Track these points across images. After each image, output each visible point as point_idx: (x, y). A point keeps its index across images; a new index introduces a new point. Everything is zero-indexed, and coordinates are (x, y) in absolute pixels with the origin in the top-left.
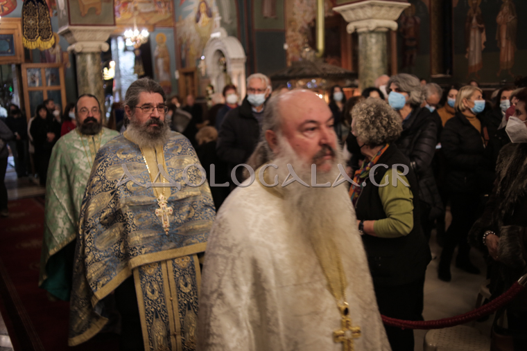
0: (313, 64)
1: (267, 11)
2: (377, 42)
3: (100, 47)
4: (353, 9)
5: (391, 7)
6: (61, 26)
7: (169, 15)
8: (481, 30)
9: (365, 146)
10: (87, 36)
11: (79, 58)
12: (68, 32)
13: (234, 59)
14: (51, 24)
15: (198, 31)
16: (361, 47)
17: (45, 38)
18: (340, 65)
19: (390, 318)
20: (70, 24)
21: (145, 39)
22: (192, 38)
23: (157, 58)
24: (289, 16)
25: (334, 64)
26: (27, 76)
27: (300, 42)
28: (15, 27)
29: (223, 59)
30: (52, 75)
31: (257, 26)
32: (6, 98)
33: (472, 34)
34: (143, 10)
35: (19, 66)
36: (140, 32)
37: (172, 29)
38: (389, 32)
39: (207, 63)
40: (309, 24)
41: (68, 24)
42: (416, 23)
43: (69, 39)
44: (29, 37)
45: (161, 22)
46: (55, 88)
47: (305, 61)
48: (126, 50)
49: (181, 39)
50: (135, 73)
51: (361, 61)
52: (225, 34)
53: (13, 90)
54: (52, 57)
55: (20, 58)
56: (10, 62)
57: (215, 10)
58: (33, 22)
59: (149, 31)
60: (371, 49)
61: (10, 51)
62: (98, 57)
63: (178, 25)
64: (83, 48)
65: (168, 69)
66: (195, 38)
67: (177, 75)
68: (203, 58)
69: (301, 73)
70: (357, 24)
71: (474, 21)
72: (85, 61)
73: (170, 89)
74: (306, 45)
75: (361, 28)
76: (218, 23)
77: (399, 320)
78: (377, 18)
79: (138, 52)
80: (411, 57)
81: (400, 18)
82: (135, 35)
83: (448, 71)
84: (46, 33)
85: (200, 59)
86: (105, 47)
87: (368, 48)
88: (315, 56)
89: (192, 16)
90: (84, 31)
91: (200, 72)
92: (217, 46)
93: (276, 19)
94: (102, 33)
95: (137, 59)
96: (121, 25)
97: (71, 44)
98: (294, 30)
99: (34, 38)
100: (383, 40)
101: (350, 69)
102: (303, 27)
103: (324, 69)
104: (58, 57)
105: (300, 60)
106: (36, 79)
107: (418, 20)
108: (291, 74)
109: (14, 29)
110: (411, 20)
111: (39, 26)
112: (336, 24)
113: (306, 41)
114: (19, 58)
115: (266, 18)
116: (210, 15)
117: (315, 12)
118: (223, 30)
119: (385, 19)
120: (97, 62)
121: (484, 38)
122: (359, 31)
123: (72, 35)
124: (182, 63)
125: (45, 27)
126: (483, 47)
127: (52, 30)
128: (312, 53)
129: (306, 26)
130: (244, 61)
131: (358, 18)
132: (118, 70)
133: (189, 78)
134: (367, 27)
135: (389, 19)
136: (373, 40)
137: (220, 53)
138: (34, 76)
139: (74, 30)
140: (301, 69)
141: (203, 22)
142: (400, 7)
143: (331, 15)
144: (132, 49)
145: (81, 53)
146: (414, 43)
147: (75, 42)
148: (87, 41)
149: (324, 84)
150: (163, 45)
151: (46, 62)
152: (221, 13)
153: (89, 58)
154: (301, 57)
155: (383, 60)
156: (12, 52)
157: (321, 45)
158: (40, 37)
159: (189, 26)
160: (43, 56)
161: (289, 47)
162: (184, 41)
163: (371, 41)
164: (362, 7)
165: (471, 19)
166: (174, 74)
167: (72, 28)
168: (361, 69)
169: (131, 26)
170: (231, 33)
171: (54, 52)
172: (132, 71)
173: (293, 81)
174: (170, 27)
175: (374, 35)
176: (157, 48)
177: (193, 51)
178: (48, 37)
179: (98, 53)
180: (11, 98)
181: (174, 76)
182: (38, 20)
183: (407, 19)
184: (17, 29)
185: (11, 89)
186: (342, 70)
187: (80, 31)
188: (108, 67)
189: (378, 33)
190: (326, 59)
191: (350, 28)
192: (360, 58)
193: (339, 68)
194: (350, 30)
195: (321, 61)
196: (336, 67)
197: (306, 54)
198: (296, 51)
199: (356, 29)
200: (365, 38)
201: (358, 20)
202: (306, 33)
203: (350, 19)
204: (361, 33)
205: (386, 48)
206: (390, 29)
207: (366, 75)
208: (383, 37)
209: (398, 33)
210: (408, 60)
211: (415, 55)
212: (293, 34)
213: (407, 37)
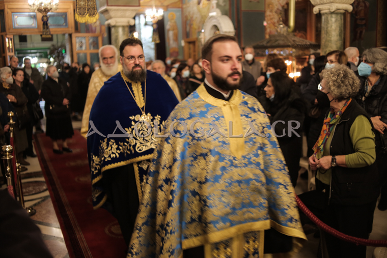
0: (285, 37)
2: (336, 21)
3: (129, 22)
6: (101, 5)
9: (334, 100)
10: (119, 14)
11: (113, 30)
12: (106, 11)
14: (96, 4)
15: (199, 11)
16: (323, 24)
17: (92, 15)
18: (306, 38)
19: (347, 236)
20: (108, 5)
21: (160, 16)
22: (195, 16)
23: (169, 30)
25: (301, 37)
26: (76, 43)
27: (276, 20)
28: (68, 7)
29: (217, 32)
30: (94, 42)
31: (244, 7)
32: (60, 57)
35: (70, 35)
36: (157, 11)
37: (180, 9)
38: (345, 13)
39: (206, 35)
40: (283, 7)
41: (106, 5)
42: (365, 6)
43: (106, 16)
44: (80, 14)
45: (172, 4)
46: (95, 51)
47: (280, 35)
48: (146, 24)
49: (186, 17)
50: (153, 41)
51: (323, 35)
52: (220, 14)
53: (66, 52)
54: (94, 29)
55: (71, 29)
56: (64, 32)
58: (83, 3)
59: (164, 12)
60: (331, 26)
61: (64, 24)
62: (127, 29)
63: (184, 6)
64: (117, 22)
65: (176, 39)
66: (197, 17)
67: (183, 43)
68: (203, 31)
69: (277, 43)
70: (321, 7)
72: (117, 32)
73: (177, 53)
74: (281, 23)
75: (323, 10)
76: (215, 5)
78: (337, 3)
79: (155, 26)
80: (361, 32)
81: (354, 2)
82: (153, 14)
84: (92, 11)
85: (201, 32)
86: (132, 22)
87: (329, 25)
88: (287, 31)
90: (118, 10)
91: (200, 42)
92: (214, 22)
93: (258, 2)
94: (130, 11)
95: (154, 31)
96: (143, 6)
97: (107, 20)
98: (271, 11)
99: (84, 14)
100: (341, 19)
101: (313, 42)
102: (278, 9)
103: (294, 41)
104: (98, 29)
105: (276, 33)
106: (82, 44)
107: (368, 4)
108: (269, 45)
109: (68, 9)
110: (362, 4)
111: (88, 6)
112: (304, 7)
113: (281, 19)
115: (250, 2)
118: (218, 10)
119: (343, 3)
120: (126, 33)
122: (322, 12)
123: (109, 13)
124: (187, 35)
125: (92, 7)
127: (97, 9)
128: (285, 29)
129: (281, 8)
130: (234, 34)
131: (322, 2)
133: (191, 46)
134: (329, 9)
135: (346, 3)
136: (333, 20)
137: (216, 27)
138: (81, 42)
139: (111, 10)
140: (277, 41)
141: (203, 4)
144: (151, 23)
145: (114, 26)
146: (364, 22)
147: (111, 18)
148: (119, 18)
149: (294, 52)
150: (173, 21)
151: (89, 32)
153: (120, 30)
154: (277, 31)
155: (340, 35)
156: (66, 25)
157: (292, 23)
158: (88, 14)
159: (192, 7)
160: (88, 28)
161: (267, 23)
162: (189, 18)
163: (331, 20)
166: (181, 42)
167: (109, 8)
168: (323, 42)
169: (151, 7)
170: (225, 13)
171: (95, 25)
172: (151, 40)
173: (270, 50)
174: (179, 8)
175: (334, 16)
176: (169, 23)
177: (195, 26)
178: (94, 14)
179: (127, 26)
180: (63, 58)
181: (181, 44)
182: (87, 2)
183: (358, 4)
184: (70, 8)
185: (63, 51)
186: (308, 42)
187: (115, 10)
189: (337, 14)
190: (296, 34)
191: (316, 10)
192: (323, 32)
193: (305, 40)
194: (316, 12)
195: (291, 35)
196: (303, 39)
197: (281, 30)
198: (273, 27)
199: (320, 11)
200: (327, 17)
201: (322, 4)
202: (281, 13)
203: (316, 3)
204: (324, 14)
205: (343, 25)
206: (346, 11)
207: (326, 46)
208: (341, 17)
209: (351, 14)
210: (358, 35)
211: (364, 31)
212: (271, 14)
213: (358, 17)
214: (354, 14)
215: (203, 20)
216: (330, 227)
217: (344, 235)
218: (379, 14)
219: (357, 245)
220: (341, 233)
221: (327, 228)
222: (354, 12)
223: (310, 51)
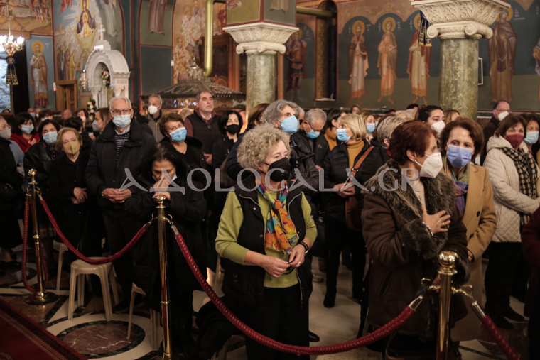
0: (200, 83)
1: (154, 26)
2: (265, 65)
4: (242, 30)
5: (280, 30)
7: (47, 22)
8: (364, 57)
13: (118, 73)
15: (79, 42)
16: (249, 68)
18: (228, 86)
21: (19, 47)
23: (33, 67)
24: (176, 32)
25: (220, 83)
29: (105, 73)
31: (143, 41)
33: (356, 61)
34: (18, 15)
36: (16, 39)
37: (52, 37)
38: (277, 55)
39: (90, 78)
42: (302, 46)
45: (38, 29)
47: (192, 79)
50: (7, 82)
51: (249, 82)
52: (109, 48)
57: (98, 21)
59: (25, 41)
60: (260, 71)
63: (57, 34)
65: (44, 81)
67: (55, 86)
68: (84, 70)
69: (189, 91)
70: (246, 45)
71: (358, 48)
73: (47, 101)
74: (194, 64)
75: (248, 50)
76: (102, 35)
78: (266, 41)
79: (11, 60)
80: (297, 79)
81: (288, 41)
82: (9, 42)
83: (332, 95)
85: (82, 72)
87: (257, 70)
88: (202, 75)
89: (74, 25)
91: (80, 85)
92: (101, 59)
93: (163, 34)
95: (10, 67)
100: (272, 62)
101: (237, 91)
103: (212, 89)
107: (304, 44)
108: (177, 93)
110: (298, 43)
112: (225, 44)
115: (153, 32)
116: (93, 25)
117: (204, 30)
118: (107, 43)
119: (274, 42)
121: (367, 66)
122: (247, 52)
124: (61, 75)
126: (366, 74)
128: (200, 71)
129: (193, 44)
130: (129, 76)
131: (247, 39)
133: (67, 91)
134: (256, 49)
135: (278, 43)
136: (262, 62)
137: (103, 66)
140: (188, 88)
142: (289, 31)
143: (219, 34)
144: (5, 56)
146: (300, 66)
150: (39, 54)
152: (105, 25)
155: (271, 83)
157: (208, 64)
159: (69, 35)
163: (260, 64)
164: (252, 29)
165: (355, 46)
166: (51, 85)
168: (249, 91)
169: (6, 32)
170: (116, 47)
172: (4, 80)
173: (179, 100)
174: (49, 35)
175: (262, 57)
176: (33, 57)
181: (52, 89)
183: (293, 43)
186: (230, 91)
189: (266, 55)
190: (214, 79)
191: (239, 49)
192: (249, 78)
193: (226, 88)
194: (239, 51)
195: (208, 80)
196: (223, 87)
197: (194, 72)
198: (183, 68)
199: (245, 51)
200: (254, 59)
201: (248, 42)
202: (193, 51)
203: (239, 40)
204: (250, 55)
205: (274, 70)
206: (278, 52)
207: (253, 97)
208: (271, 59)
209: (285, 55)
210: (294, 82)
211: (301, 78)
212: (180, 51)
213: (293, 60)
214: (288, 56)
215: (86, 54)
216: (263, 336)
217: (282, 344)
218: (319, 57)
219: (299, 355)
220: (278, 343)
221: (260, 338)
222: (288, 54)
223: (233, 103)
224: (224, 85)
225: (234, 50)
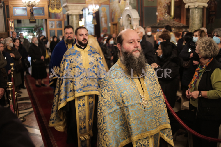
0: (169, 21)
2: (198, 13)
3: (79, 13)
6: (64, 3)
10: (74, 8)
11: (70, 17)
12: (66, 6)
13: (135, 19)
14: (61, 2)
15: (119, 6)
16: (191, 14)
18: (181, 22)
19: (204, 136)
20: (67, 3)
21: (97, 9)
22: (117, 9)
23: (102, 17)
25: (177, 21)
26: (49, 24)
27: (163, 12)
28: (45, 4)
29: (130, 18)
30: (59, 24)
31: (145, 5)
32: (40, 32)
35: (46, 20)
36: (95, 7)
37: (108, 5)
38: (203, 8)
39: (123, 20)
40: (167, 4)
41: (66, 3)
42: (215, 4)
43: (66, 9)
44: (52, 8)
45: (104, 2)
46: (60, 29)
47: (165, 20)
48: (89, 14)
49: (112, 10)
51: (191, 21)
52: (131, 8)
53: (43, 29)
54: (59, 16)
56: (42, 18)
58: (53, 2)
59: (99, 7)
60: (195, 15)
61: (43, 14)
62: (78, 17)
63: (111, 4)
64: (72, 13)
65: (106, 22)
67: (110, 25)
68: (121, 18)
70: (189, 4)
72: (73, 18)
73: (107, 31)
74: (166, 13)
75: (190, 6)
76: (128, 3)
77: (208, 137)
78: (199, 2)
79: (94, 15)
81: (209, 2)
82: (93, 8)
84: (58, 6)
85: (120, 18)
86: (81, 13)
87: (194, 15)
88: (170, 18)
90: (73, 6)
91: (120, 24)
92: (128, 13)
93: (153, 1)
94: (80, 6)
95: (94, 18)
96: (87, 3)
97: (67, 11)
98: (161, 7)
99: (54, 8)
100: (201, 11)
101: (185, 24)
102: (165, 6)
103: (174, 24)
104: (62, 16)
105: (163, 19)
106: (52, 25)
107: (216, 3)
108: (159, 26)
109: (44, 5)
110: (213, 3)
111: (56, 3)
112: (180, 4)
113: (166, 11)
114: (46, 17)
115: (149, 1)
118: (130, 6)
119: (202, 2)
120: (78, 19)
122: (190, 7)
123: (68, 7)
124: (112, 20)
125: (59, 4)
127: (61, 5)
128: (169, 17)
129: (166, 5)
130: (139, 19)
131: (190, 2)
132: (85, 22)
133: (115, 26)
134: (194, 6)
135: (204, 2)
136: (197, 12)
137: (129, 16)
138: (52, 24)
139: (69, 5)
140: (164, 24)
141: (122, 3)
144: (92, 13)
145: (71, 15)
146: (214, 13)
147: (69, 10)
148: (74, 10)
150: (104, 12)
151: (56, 18)
153: (74, 17)
154: (164, 18)
155: (200, 21)
157: (172, 13)
158: (56, 8)
159: (115, 4)
160: (56, 16)
161: (158, 14)
162: (114, 10)
163: (195, 12)
168: (190, 24)
169: (92, 4)
170: (134, 8)
171: (60, 14)
172: (92, 23)
173: (160, 29)
174: (108, 4)
175: (197, 9)
176: (102, 13)
177: (117, 15)
178: (59, 8)
179: (78, 15)
180: (42, 33)
181: (109, 25)
182: (55, 1)
183: (211, 3)
184: (46, 5)
186: (182, 25)
187: (71, 6)
188: (81, 21)
189: (199, 8)
190: (175, 20)
191: (186, 6)
192: (190, 19)
193: (180, 24)
194: (186, 7)
195: (172, 20)
196: (179, 23)
197: (166, 17)
198: (161, 16)
199: (189, 7)
200: (193, 10)
201: (190, 3)
202: (166, 8)
203: (186, 2)
204: (191, 8)
205: (202, 15)
206: (204, 7)
207: (192, 27)
208: (201, 10)
209: (207, 8)
211: (214, 18)
212: (160, 8)
213: (211, 10)
215: (122, 12)
220: (200, 135)
221: (192, 132)
222: (208, 8)
223: (183, 30)
224: (179, 22)
225: (184, 7)
